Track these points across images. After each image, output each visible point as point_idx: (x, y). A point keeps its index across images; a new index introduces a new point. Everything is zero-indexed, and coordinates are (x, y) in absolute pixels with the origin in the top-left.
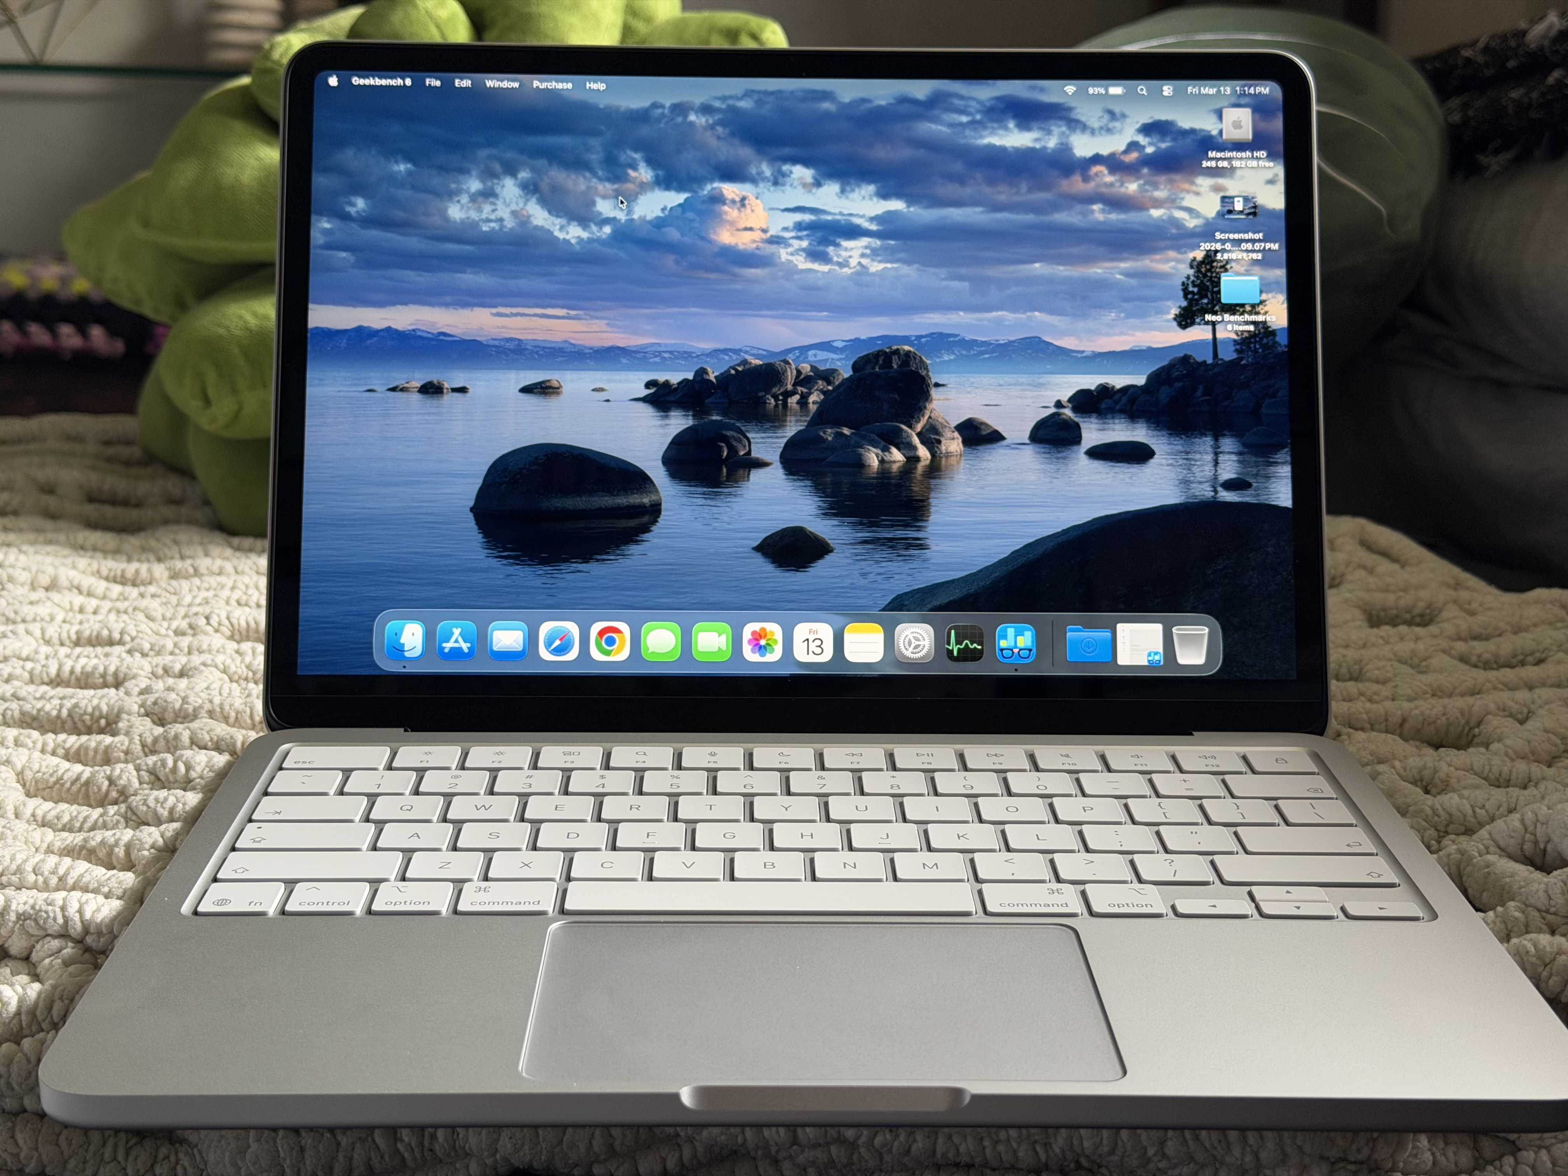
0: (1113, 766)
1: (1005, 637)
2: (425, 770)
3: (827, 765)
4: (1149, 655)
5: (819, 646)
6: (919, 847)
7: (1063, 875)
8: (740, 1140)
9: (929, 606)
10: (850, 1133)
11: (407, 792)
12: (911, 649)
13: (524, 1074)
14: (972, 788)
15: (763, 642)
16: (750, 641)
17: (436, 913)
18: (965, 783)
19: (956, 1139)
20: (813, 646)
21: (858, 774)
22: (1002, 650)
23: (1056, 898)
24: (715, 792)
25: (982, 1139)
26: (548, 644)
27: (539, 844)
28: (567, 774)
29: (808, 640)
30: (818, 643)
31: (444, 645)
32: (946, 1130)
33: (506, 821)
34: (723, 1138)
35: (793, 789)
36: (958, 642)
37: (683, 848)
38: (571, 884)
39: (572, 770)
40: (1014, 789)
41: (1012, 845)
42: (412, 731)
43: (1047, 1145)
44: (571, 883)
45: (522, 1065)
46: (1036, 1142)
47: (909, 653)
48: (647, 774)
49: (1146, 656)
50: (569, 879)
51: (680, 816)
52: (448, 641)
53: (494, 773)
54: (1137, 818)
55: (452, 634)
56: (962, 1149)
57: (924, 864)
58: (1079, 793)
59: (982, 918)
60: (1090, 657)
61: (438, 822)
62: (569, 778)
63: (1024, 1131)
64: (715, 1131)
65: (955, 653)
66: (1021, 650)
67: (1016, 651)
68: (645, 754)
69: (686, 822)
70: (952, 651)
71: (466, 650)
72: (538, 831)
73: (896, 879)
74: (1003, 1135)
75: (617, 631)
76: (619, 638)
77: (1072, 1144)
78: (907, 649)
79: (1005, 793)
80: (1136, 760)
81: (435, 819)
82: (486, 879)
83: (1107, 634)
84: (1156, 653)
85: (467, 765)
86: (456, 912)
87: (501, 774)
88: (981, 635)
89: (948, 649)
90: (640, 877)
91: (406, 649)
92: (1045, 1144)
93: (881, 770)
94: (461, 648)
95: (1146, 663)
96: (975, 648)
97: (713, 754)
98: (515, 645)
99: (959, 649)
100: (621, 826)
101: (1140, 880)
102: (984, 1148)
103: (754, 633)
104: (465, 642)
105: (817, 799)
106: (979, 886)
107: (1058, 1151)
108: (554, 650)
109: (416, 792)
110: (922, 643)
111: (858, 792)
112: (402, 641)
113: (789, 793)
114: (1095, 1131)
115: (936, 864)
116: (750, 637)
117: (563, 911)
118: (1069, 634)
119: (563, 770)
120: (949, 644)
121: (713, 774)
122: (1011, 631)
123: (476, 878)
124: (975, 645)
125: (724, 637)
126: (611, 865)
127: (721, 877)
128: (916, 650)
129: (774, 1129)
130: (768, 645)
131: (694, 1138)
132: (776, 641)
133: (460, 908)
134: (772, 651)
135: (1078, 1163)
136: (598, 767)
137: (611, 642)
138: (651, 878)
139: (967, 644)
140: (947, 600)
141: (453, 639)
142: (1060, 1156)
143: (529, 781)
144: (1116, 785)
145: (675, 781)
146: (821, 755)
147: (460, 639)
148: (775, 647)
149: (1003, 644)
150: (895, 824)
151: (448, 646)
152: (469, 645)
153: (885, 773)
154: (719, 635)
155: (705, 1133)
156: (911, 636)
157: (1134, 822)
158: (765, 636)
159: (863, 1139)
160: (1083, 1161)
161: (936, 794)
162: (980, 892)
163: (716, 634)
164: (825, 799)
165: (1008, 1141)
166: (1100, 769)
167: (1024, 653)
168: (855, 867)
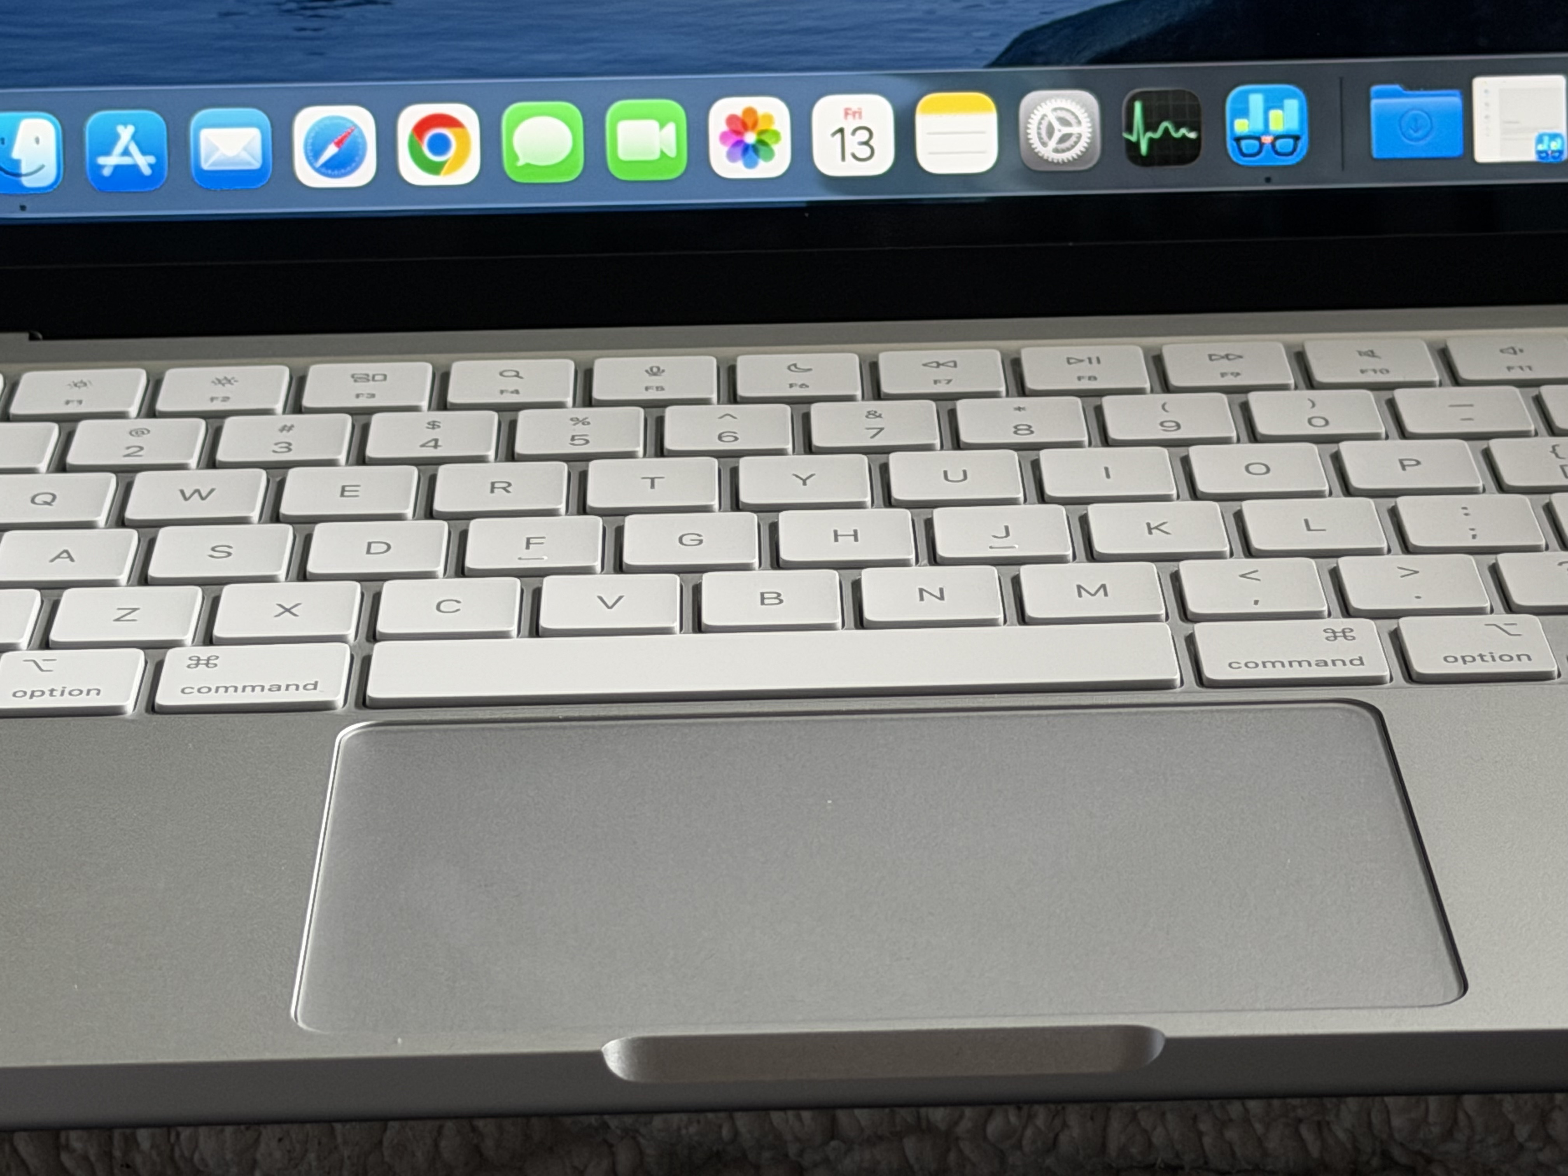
0: (1464, 373)
1: (1244, 113)
2: (77, 418)
3: (886, 388)
4: (1540, 140)
5: (866, 143)
6: (1070, 553)
7: (1355, 602)
8: (726, 1132)
9: (1088, 54)
10: (938, 1116)
11: (43, 466)
12: (1053, 143)
13: (300, 1024)
14: (1178, 426)
15: (750, 138)
16: (724, 137)
17: (114, 712)
18: (1165, 417)
19: (1146, 1120)
20: (853, 144)
21: (949, 405)
22: (1238, 139)
23: (1342, 649)
24: (661, 451)
25: (1195, 1118)
26: (313, 153)
27: (312, 567)
28: (362, 419)
29: (841, 131)
30: (863, 135)
31: (102, 160)
32: (1126, 1105)
33: (243, 521)
34: (692, 1129)
35: (818, 441)
36: (1150, 126)
37: (598, 568)
38: (379, 649)
39: (371, 411)
40: (1263, 428)
41: (1257, 543)
42: (45, 338)
43: (1320, 1127)
44: (378, 646)
45: (296, 1007)
46: (1300, 1121)
47: (1048, 151)
48: (523, 416)
49: (1533, 143)
50: (373, 636)
51: (592, 501)
52: (107, 153)
53: (215, 423)
54: (1509, 480)
55: (116, 137)
56: (1158, 1137)
57: (1079, 587)
58: (1394, 432)
59: (1191, 692)
60: (1419, 148)
61: (108, 526)
62: (365, 429)
63: (1276, 1103)
64: (675, 1119)
65: (1144, 148)
66: (1277, 137)
67: (1267, 140)
68: (517, 375)
69: (603, 513)
70: (1136, 146)
71: (147, 171)
72: (308, 539)
73: (1023, 619)
74: (1235, 1109)
75: (450, 122)
76: (458, 138)
77: (1370, 1124)
78: (1044, 144)
79: (1244, 436)
80: (1512, 360)
81: (101, 520)
82: (209, 639)
83: (1454, 100)
84: (1554, 137)
85: (160, 406)
86: (152, 708)
87: (229, 424)
88: (1196, 111)
89: (1128, 142)
90: (514, 629)
91: (24, 169)
92: (1319, 1124)
93: (994, 395)
94: (135, 168)
95: (1532, 157)
96: (1184, 137)
97: (654, 372)
98: (245, 156)
99: (1151, 141)
100: (474, 526)
101: (1510, 607)
102: (1200, 1135)
103: (732, 120)
104: (144, 152)
105: (865, 458)
106: (1187, 628)
107: (1341, 1135)
108: (327, 165)
109: (61, 466)
110: (1074, 130)
111: (948, 442)
112: (16, 154)
113: (809, 448)
114: (1413, 1099)
115: (1103, 586)
116: (724, 128)
117: (363, 702)
118: (1374, 103)
119: (353, 412)
120: (1130, 129)
121: (656, 412)
122: (1256, 101)
123: (188, 638)
124: (1183, 131)
125: (671, 128)
126: (456, 606)
127: (676, 625)
128: (1064, 146)
129: (790, 1113)
130: (761, 142)
131: (637, 1131)
132: (777, 135)
133: (161, 699)
134: (770, 155)
135: (1386, 1155)
136: (425, 404)
137: (440, 145)
138: (536, 631)
139: (1166, 131)
140: (1126, 39)
141: (119, 148)
142: (1349, 1146)
143: (285, 437)
144: (1467, 412)
145: (580, 429)
146: (874, 367)
147: (134, 149)
148: (775, 147)
149: (1241, 126)
150: (1023, 506)
151: (109, 162)
152: (152, 159)
153: (1003, 401)
154: (662, 126)
155: (658, 1121)
156: (1052, 118)
157: (1502, 488)
158: (755, 124)
159: (965, 1125)
160: (1397, 1153)
161: (1106, 441)
162: (1190, 640)
163: (655, 124)
164: (881, 458)
165: (1247, 1120)
166: (1437, 379)
167: (1285, 145)
168: (942, 598)
